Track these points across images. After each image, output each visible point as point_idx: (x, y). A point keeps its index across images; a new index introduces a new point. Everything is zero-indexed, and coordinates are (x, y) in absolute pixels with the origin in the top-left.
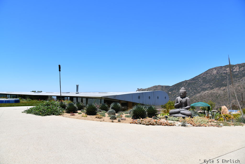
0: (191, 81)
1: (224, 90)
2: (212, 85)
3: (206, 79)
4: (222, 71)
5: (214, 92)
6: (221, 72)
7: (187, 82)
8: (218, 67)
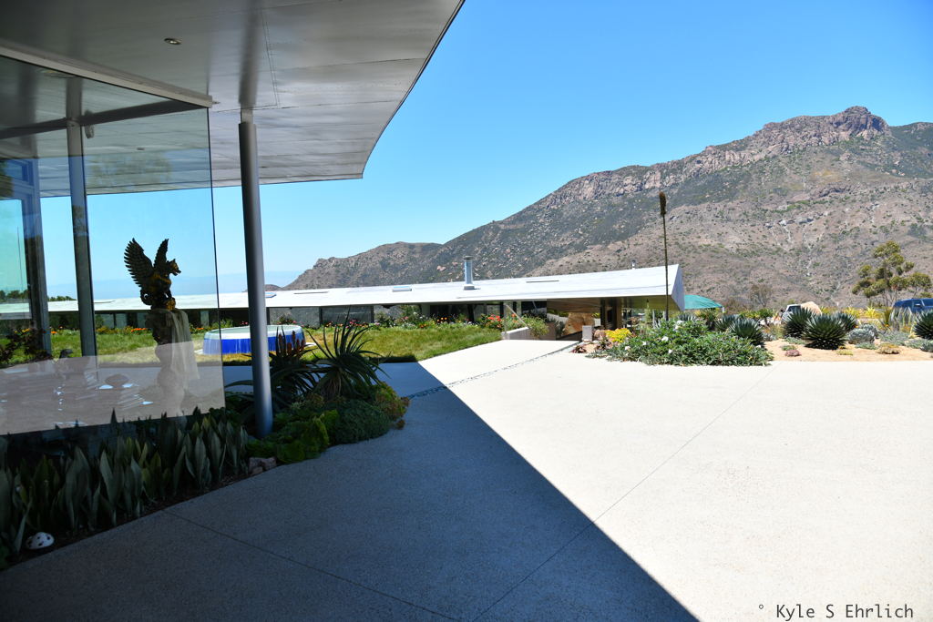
0: (513, 223)
1: (619, 251)
2: (581, 235)
3: (562, 214)
4: (611, 188)
5: (589, 258)
6: (607, 192)
7: (499, 229)
8: (598, 174)
